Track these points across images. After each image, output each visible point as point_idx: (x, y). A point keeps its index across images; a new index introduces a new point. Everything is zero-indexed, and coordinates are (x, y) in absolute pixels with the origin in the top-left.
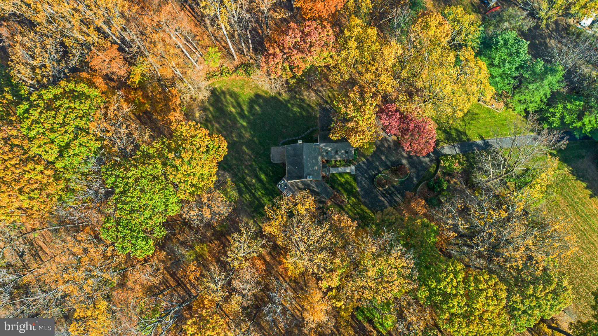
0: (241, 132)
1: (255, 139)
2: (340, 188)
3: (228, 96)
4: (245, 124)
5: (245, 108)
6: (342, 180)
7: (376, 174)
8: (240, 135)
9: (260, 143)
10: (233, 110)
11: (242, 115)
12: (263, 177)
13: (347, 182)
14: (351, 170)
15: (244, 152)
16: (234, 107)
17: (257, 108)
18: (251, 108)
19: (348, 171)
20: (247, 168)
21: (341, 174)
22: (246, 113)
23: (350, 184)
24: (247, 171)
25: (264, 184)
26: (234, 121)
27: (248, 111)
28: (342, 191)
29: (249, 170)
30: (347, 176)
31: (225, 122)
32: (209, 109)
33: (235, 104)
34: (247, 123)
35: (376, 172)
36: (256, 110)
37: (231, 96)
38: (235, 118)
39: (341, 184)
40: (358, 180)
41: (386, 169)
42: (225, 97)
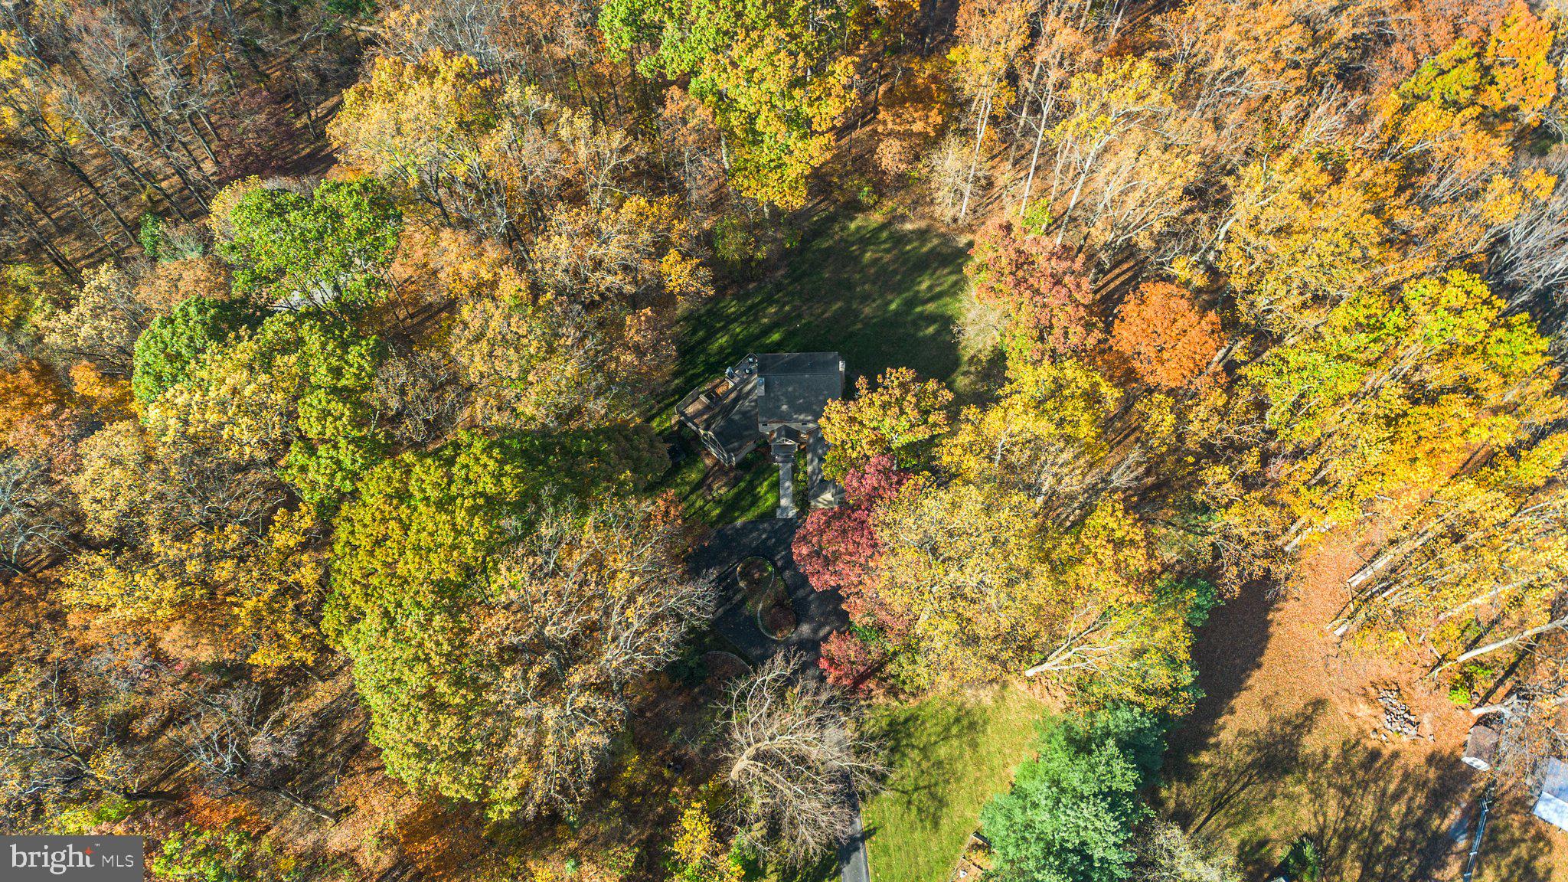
0: (874, 301)
1: (859, 326)
2: (742, 484)
3: (954, 278)
4: (893, 306)
5: (931, 307)
6: (762, 489)
7: (774, 564)
8: (866, 298)
9: (852, 335)
10: (924, 286)
11: (910, 304)
12: (776, 337)
13: (756, 500)
14: (786, 509)
15: (829, 303)
16: (930, 288)
17: (931, 330)
18: (931, 319)
19: (784, 502)
20: (794, 308)
21: (776, 486)
22: (919, 309)
23: (754, 503)
24: (787, 308)
25: (758, 337)
26: (898, 289)
27: (921, 313)
28: (736, 490)
29: (789, 313)
30: (771, 500)
31: (895, 272)
32: (923, 244)
33: (938, 289)
34: (896, 313)
35: (779, 564)
36: (927, 327)
37: (956, 283)
38: (908, 290)
39: (752, 487)
40: (763, 522)
41: (787, 587)
42: (950, 273)
